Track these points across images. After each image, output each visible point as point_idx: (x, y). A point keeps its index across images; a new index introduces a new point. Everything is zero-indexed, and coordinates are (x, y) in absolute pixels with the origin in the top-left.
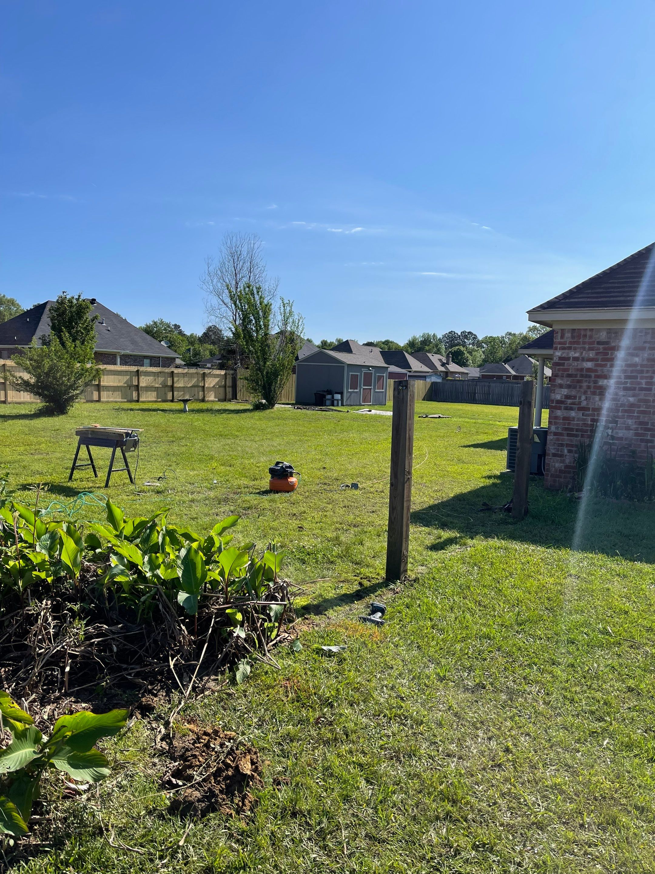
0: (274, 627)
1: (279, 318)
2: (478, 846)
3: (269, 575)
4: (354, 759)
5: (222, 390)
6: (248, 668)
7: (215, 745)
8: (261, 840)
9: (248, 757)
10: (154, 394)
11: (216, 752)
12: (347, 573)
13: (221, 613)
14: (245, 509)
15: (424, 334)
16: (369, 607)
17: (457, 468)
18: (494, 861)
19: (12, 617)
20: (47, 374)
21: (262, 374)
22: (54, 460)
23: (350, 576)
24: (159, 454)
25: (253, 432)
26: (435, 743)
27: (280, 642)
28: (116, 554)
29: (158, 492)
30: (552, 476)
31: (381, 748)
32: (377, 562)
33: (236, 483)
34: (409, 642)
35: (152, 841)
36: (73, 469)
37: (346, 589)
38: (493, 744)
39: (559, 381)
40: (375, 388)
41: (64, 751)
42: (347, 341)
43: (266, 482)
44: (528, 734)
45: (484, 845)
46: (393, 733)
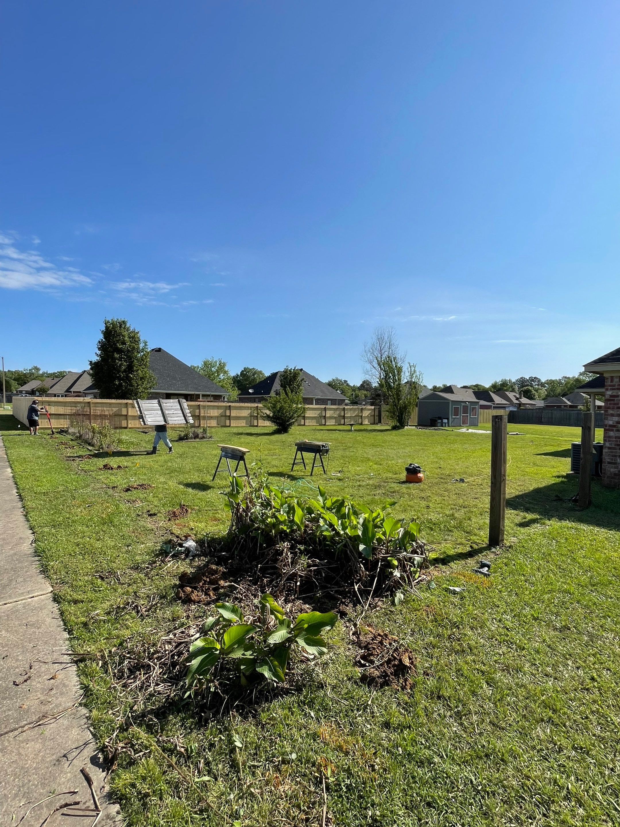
0: (417, 571)
1: (407, 374)
2: (577, 748)
3: (413, 538)
4: (477, 667)
5: (372, 417)
6: (402, 596)
7: (386, 643)
8: (419, 710)
9: (407, 654)
10: (334, 421)
11: (387, 648)
12: (461, 539)
13: (384, 559)
14: (391, 492)
15: (502, 380)
16: (479, 563)
17: (533, 469)
18: (591, 763)
19: (270, 550)
20: (279, 411)
21: (397, 408)
22: (283, 459)
23: (463, 541)
24: (339, 456)
25: (393, 444)
26: (535, 664)
27: (421, 580)
28: (323, 518)
29: (340, 480)
30: (608, 477)
31: (496, 661)
32: (482, 533)
33: (384, 476)
34: (509, 590)
35: (351, 698)
36: (294, 464)
37: (461, 550)
38: (580, 672)
39: (610, 412)
40: (470, 415)
41: (302, 634)
42: (450, 386)
43: (403, 475)
44: (608, 669)
45: (581, 748)
46: (503, 652)
